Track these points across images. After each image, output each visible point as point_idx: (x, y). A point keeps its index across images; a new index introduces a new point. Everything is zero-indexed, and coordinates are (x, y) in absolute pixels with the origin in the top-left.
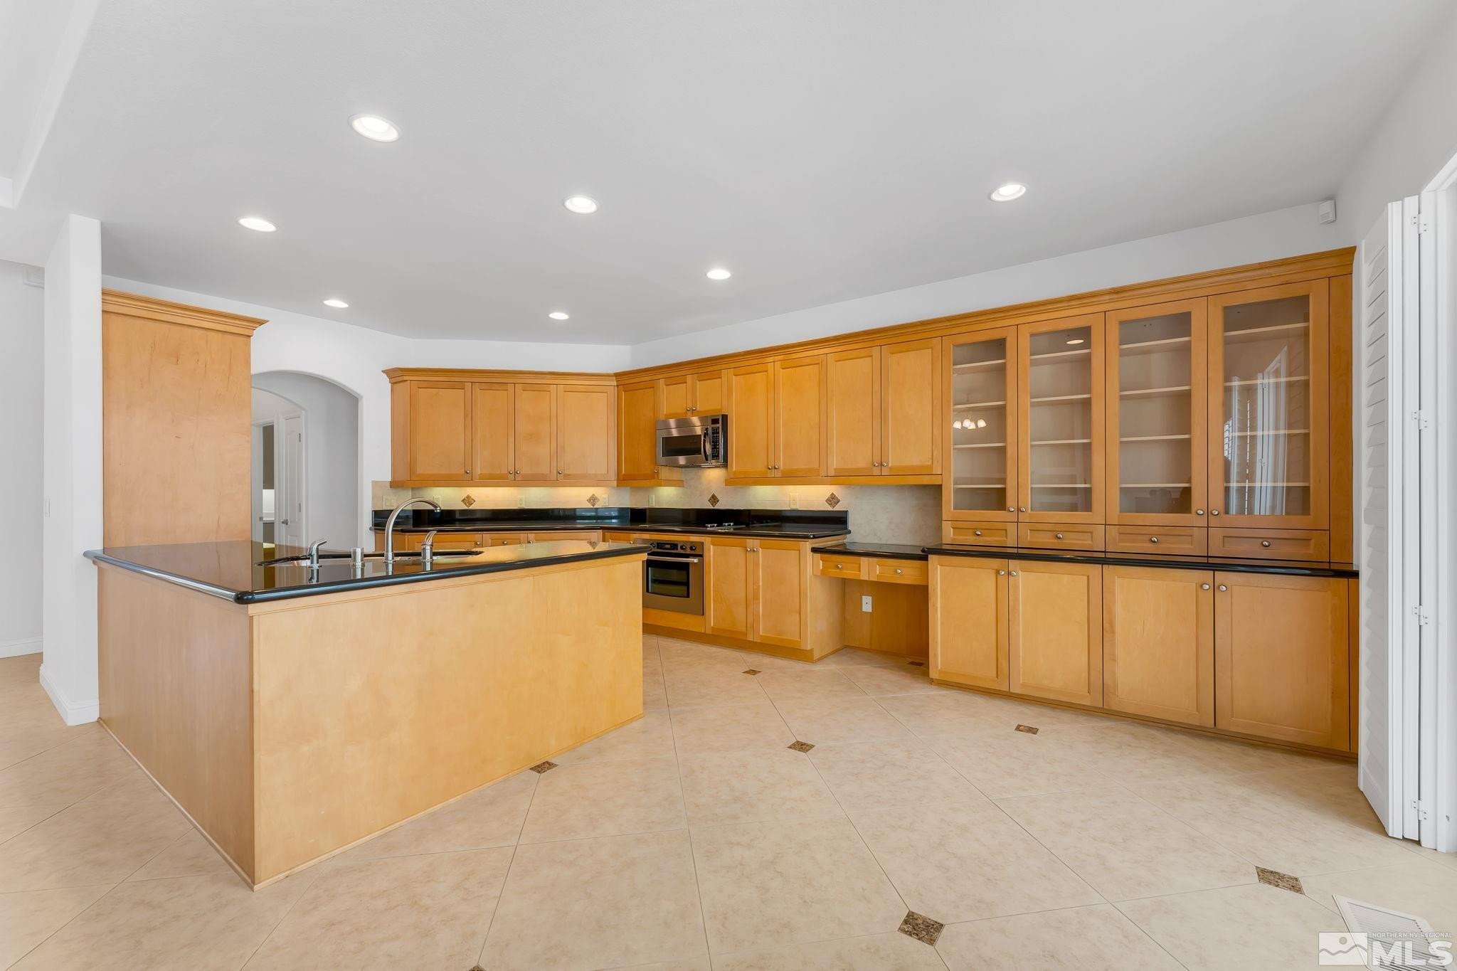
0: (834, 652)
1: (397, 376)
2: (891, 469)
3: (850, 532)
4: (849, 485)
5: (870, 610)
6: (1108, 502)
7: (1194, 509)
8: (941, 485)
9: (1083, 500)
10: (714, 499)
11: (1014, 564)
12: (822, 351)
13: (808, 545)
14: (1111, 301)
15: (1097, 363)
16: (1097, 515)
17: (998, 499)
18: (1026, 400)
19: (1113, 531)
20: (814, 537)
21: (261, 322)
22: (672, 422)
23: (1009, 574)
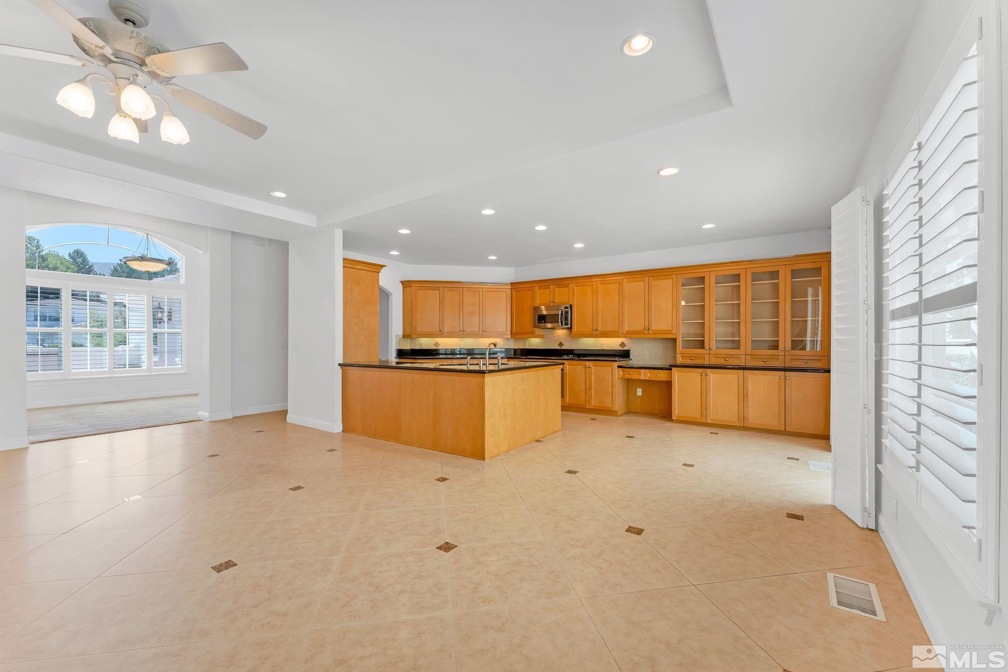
0: (625, 413)
1: (406, 284)
2: (653, 331)
3: (631, 359)
4: (630, 338)
5: (641, 395)
6: (746, 346)
7: (780, 348)
8: (676, 339)
9: (737, 345)
10: (561, 344)
11: (708, 371)
12: (620, 278)
13: (616, 364)
14: (748, 264)
15: (742, 289)
16: (742, 351)
17: (701, 344)
18: (713, 303)
19: (749, 357)
20: (619, 361)
21: (383, 266)
22: (543, 308)
23: (706, 375)
